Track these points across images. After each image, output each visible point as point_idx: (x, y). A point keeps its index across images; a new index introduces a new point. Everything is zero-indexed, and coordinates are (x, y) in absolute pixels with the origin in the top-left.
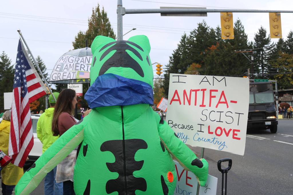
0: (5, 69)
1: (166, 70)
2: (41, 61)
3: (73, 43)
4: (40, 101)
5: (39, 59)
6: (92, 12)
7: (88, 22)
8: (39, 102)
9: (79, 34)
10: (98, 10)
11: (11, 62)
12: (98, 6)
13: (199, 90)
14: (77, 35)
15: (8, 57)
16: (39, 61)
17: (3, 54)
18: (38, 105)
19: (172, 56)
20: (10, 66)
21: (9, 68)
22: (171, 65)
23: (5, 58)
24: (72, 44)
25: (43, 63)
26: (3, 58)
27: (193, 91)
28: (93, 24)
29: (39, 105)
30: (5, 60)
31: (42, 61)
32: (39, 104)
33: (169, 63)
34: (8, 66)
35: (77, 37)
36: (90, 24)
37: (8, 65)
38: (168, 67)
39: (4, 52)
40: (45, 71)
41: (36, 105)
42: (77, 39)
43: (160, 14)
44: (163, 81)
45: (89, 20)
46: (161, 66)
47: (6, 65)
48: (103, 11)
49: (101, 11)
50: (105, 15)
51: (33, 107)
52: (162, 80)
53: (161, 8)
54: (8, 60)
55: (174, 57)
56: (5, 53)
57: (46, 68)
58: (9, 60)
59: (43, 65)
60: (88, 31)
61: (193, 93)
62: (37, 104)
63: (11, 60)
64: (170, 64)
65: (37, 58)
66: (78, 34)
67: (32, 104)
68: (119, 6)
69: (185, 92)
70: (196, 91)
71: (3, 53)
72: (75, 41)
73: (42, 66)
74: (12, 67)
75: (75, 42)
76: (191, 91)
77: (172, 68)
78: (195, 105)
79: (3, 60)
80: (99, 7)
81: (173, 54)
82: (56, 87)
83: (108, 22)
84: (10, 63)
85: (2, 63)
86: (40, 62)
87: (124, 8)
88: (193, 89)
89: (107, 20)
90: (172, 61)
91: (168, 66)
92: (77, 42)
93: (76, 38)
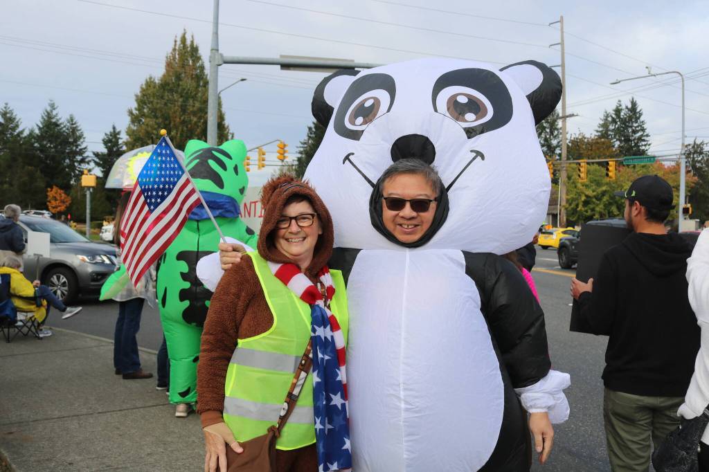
0: (9, 136)
1: (302, 149)
2: (75, 124)
3: (137, 96)
4: (71, 197)
5: (72, 120)
6: (174, 43)
7: (165, 59)
8: (69, 198)
9: (148, 80)
10: (184, 40)
11: (19, 123)
12: (185, 34)
13: (257, 202)
14: (144, 83)
15: (14, 114)
16: (72, 124)
17: (5, 108)
18: (68, 204)
19: (313, 126)
20: (17, 131)
21: (16, 133)
22: (310, 142)
23: (8, 115)
24: (134, 98)
25: (79, 128)
26: (4, 115)
27: (253, 202)
28: (174, 63)
29: (70, 204)
30: (9, 119)
31: (78, 124)
32: (70, 202)
33: (306, 138)
34: (15, 131)
35: (144, 86)
36: (169, 65)
37: (14, 129)
38: (305, 146)
39: (7, 104)
40: (82, 143)
41: (64, 202)
42: (143, 90)
43: (279, 66)
44: (296, 170)
45: (167, 57)
46: (285, 146)
47: (10, 129)
48: (192, 42)
49: (188, 43)
50: (195, 50)
51: (60, 206)
52: (294, 167)
53: (281, 56)
54: (15, 119)
55: (316, 128)
56: (8, 106)
57: (84, 138)
58: (17, 120)
59: (80, 132)
60: (164, 76)
61: (253, 205)
62: (67, 202)
63: (21, 121)
64: (309, 140)
65: (69, 118)
66: (146, 80)
67: (57, 202)
68: (214, 51)
69: (245, 205)
70: (255, 202)
71: (5, 105)
72: (141, 92)
73: (78, 133)
74: (22, 132)
75: (139, 94)
76: (251, 203)
77: (312, 146)
78: (255, 216)
79: (5, 119)
80: (186, 36)
81: (314, 123)
82: (102, 172)
83: (200, 62)
84: (17, 126)
85: (3, 124)
86: (74, 126)
87: (221, 55)
88: (253, 201)
89: (199, 58)
90: (313, 135)
91: (305, 143)
92: (144, 95)
93: (142, 88)
